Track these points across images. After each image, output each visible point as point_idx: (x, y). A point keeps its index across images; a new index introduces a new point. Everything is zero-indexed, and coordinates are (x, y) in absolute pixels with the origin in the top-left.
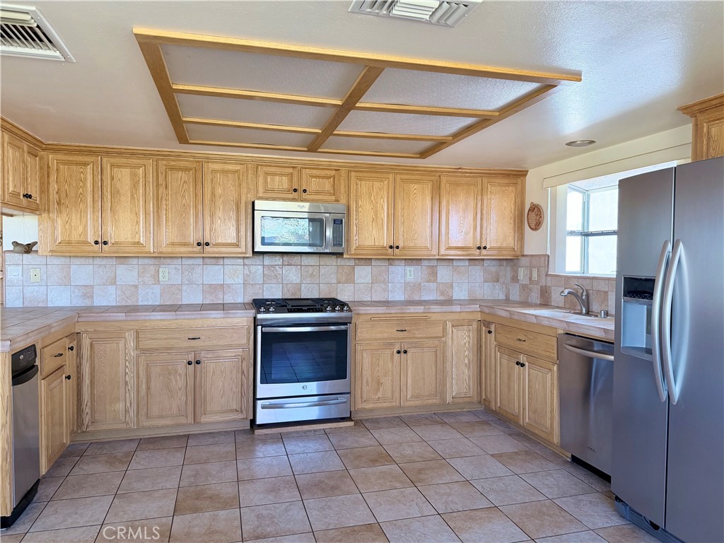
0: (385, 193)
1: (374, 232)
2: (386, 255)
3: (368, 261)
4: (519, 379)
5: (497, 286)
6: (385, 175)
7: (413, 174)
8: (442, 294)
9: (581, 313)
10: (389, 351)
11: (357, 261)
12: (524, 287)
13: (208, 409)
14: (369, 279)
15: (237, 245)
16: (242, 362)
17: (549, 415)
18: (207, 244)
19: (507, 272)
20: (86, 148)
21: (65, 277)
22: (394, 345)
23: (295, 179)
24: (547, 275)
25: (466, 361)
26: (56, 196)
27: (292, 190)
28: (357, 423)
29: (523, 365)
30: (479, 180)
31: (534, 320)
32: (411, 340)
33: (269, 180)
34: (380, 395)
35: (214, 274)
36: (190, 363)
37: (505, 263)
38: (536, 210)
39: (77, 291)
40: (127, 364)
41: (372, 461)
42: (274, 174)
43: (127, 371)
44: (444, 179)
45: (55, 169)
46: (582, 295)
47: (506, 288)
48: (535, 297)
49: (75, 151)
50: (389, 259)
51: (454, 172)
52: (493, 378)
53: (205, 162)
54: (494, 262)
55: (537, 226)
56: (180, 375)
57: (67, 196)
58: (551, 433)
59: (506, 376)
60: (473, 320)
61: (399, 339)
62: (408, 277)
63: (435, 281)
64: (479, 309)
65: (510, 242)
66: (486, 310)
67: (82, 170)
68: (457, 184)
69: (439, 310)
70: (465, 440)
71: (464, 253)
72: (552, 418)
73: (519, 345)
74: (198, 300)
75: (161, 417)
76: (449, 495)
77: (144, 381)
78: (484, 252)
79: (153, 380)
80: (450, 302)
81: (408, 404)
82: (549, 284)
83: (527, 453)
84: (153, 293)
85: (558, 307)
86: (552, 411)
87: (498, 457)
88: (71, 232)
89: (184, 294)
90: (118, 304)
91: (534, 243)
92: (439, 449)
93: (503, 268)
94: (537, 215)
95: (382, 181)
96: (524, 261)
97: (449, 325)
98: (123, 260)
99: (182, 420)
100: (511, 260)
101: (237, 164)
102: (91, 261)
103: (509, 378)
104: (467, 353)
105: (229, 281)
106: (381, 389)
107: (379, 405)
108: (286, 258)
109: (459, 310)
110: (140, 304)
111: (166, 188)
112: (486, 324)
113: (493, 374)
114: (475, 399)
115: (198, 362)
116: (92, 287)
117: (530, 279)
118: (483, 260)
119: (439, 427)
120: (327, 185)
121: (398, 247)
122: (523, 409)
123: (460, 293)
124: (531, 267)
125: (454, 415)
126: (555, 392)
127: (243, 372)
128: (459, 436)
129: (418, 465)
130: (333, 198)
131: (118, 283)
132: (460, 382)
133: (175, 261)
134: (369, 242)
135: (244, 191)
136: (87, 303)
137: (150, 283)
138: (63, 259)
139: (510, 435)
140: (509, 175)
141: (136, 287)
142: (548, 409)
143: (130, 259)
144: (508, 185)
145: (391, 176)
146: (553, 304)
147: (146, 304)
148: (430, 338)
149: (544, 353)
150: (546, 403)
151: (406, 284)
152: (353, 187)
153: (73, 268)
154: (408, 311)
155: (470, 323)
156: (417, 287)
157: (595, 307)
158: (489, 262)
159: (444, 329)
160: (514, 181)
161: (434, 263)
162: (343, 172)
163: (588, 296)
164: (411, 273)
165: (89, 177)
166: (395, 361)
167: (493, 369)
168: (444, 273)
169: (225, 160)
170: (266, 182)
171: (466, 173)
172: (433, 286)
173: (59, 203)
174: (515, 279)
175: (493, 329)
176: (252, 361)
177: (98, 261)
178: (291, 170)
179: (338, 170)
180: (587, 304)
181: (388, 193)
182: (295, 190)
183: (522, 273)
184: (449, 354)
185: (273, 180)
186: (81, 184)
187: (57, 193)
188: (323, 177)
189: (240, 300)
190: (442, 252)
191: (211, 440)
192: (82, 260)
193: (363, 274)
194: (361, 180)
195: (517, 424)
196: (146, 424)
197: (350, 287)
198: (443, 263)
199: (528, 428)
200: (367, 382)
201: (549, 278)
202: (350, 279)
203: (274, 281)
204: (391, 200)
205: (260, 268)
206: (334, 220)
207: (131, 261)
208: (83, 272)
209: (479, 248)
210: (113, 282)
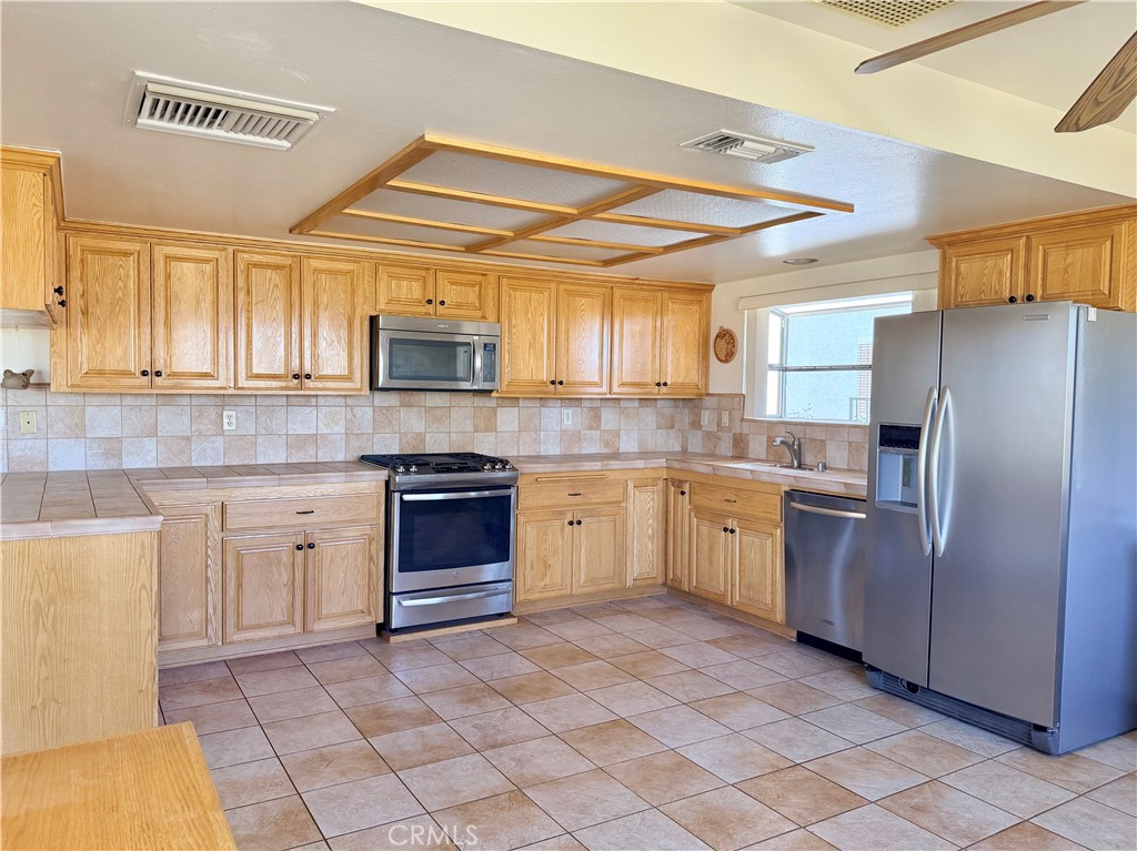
0: (546, 308)
1: (532, 360)
2: (546, 393)
3: (513, 401)
4: (726, 549)
5: (673, 433)
6: (546, 285)
7: (579, 285)
8: (607, 445)
9: (791, 467)
10: (558, 523)
11: (500, 402)
12: (709, 436)
13: (324, 612)
14: (515, 427)
15: (349, 378)
16: (370, 544)
17: (769, 589)
18: (308, 377)
19: (685, 416)
20: (129, 230)
21: (76, 425)
22: (564, 514)
23: (430, 285)
24: (742, 420)
25: (650, 532)
26: (80, 302)
27: (424, 302)
28: (521, 619)
29: (732, 531)
30: (659, 294)
31: (749, 476)
32: (586, 507)
33: (393, 285)
34: (547, 580)
35: (305, 421)
36: (299, 548)
37: (681, 403)
38: (727, 336)
39: (95, 446)
40: (210, 552)
41: (570, 659)
42: (399, 278)
43: (209, 562)
44: (617, 292)
45: (79, 260)
46: (793, 444)
47: (683, 436)
48: (726, 447)
49: (111, 232)
50: (541, 399)
51: (629, 284)
52: (686, 550)
53: (305, 257)
54: (668, 403)
55: (728, 356)
56: (284, 565)
57: (98, 302)
58: (773, 610)
59: (706, 547)
60: (658, 479)
61: (571, 505)
62: (566, 422)
63: (598, 428)
64: (665, 465)
65: (694, 377)
66: (677, 465)
67: (121, 262)
68: (632, 300)
69: (619, 467)
70: (664, 628)
71: (639, 391)
72: (773, 593)
73: (728, 507)
74: (280, 457)
75: (258, 627)
76: (683, 685)
77: (233, 576)
78: (663, 389)
79: (246, 574)
80: (616, 456)
81: (580, 591)
82: (745, 431)
83: (744, 636)
84: (213, 448)
85: (758, 460)
86: (773, 584)
87: (715, 642)
88: (104, 357)
89: (260, 449)
90: (160, 465)
91: (722, 379)
92: (639, 639)
93: (679, 410)
94: (728, 343)
95: (542, 292)
96: (708, 402)
97: (631, 485)
98: (168, 399)
99: (289, 630)
100: (691, 402)
101: (349, 261)
102: (117, 400)
103: (711, 549)
104: (651, 521)
105: (324, 430)
106: (549, 573)
107: (547, 595)
108: (406, 397)
109: (642, 466)
110: (194, 464)
111: (248, 293)
112: (676, 484)
113: (687, 547)
114: (660, 580)
115: (311, 546)
116: (119, 440)
117: (719, 425)
118: (656, 399)
119: (624, 617)
120: (472, 296)
121: (561, 383)
122: (732, 585)
123: (628, 444)
124: (719, 411)
125: (636, 602)
126: (778, 560)
127: (371, 558)
128: (654, 624)
129: (631, 658)
130: (479, 314)
131: (160, 434)
132: (642, 561)
133: (247, 401)
134: (525, 376)
135: (359, 300)
136: (112, 464)
137: (209, 433)
138: (74, 398)
139: (714, 619)
140: (693, 290)
141: (188, 439)
142: (769, 582)
143: (178, 398)
144: (691, 302)
145: (553, 285)
146: (751, 456)
147: (203, 464)
148: (609, 503)
149: (763, 515)
150: (765, 575)
151: (563, 432)
152: (505, 298)
153: (89, 411)
154: (582, 469)
155: (655, 480)
156: (576, 437)
157: (808, 459)
158: (662, 402)
159: (625, 490)
160: (698, 298)
161: (598, 404)
162: (492, 278)
163: (799, 445)
164: (569, 418)
165: (132, 274)
166: (565, 534)
167: (687, 540)
168: (609, 418)
169: (332, 256)
170: (389, 289)
171: (644, 285)
172: (596, 434)
173: (85, 312)
174: (696, 424)
175: (686, 488)
176: (383, 542)
177: (128, 401)
178: (423, 273)
179: (486, 275)
180: (798, 454)
181: (549, 309)
182: (430, 302)
183: (707, 418)
184: (630, 524)
185: (399, 286)
186: (121, 284)
187: (82, 296)
188: (466, 285)
189: (340, 457)
190: (616, 389)
191: (332, 655)
192: (103, 398)
193: (508, 418)
194: (515, 290)
195: (724, 606)
196: (236, 638)
197: (491, 437)
198: (608, 404)
199: (740, 608)
200: (532, 564)
201: (744, 423)
202: (490, 426)
203: (388, 430)
204: (553, 319)
205: (369, 411)
206: (485, 345)
207: (180, 401)
208: (105, 419)
209: (658, 384)
210: (153, 433)
